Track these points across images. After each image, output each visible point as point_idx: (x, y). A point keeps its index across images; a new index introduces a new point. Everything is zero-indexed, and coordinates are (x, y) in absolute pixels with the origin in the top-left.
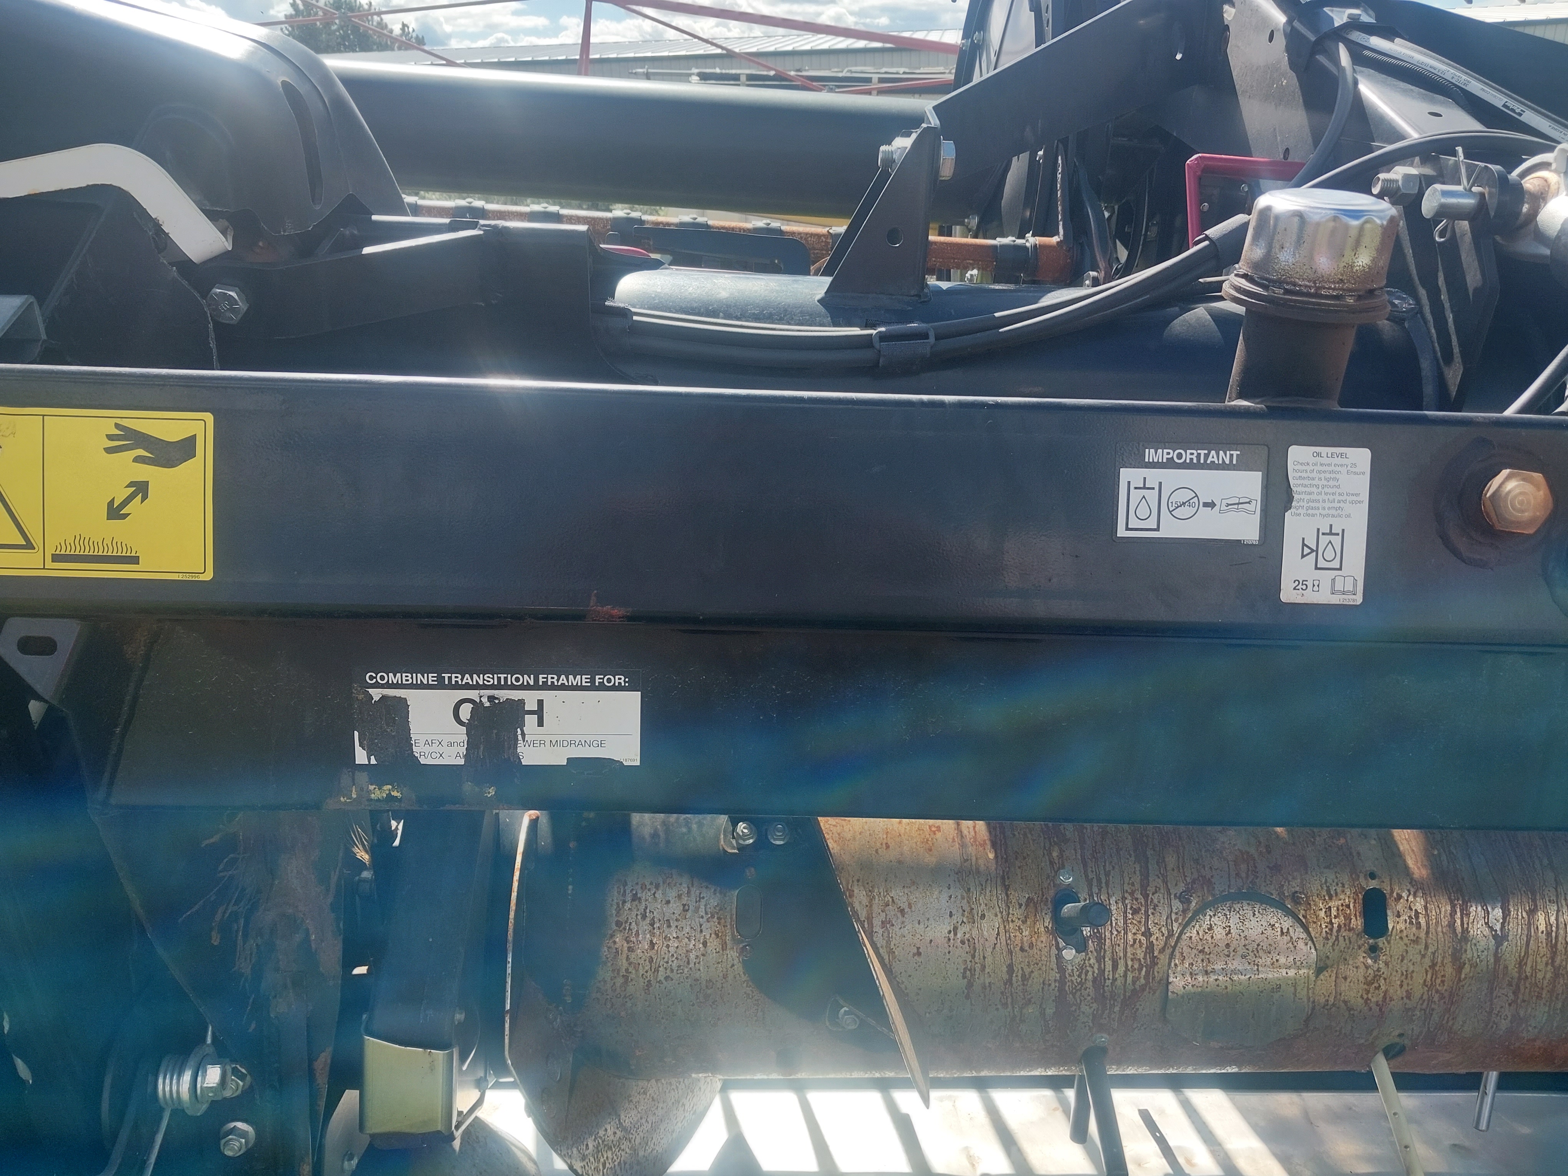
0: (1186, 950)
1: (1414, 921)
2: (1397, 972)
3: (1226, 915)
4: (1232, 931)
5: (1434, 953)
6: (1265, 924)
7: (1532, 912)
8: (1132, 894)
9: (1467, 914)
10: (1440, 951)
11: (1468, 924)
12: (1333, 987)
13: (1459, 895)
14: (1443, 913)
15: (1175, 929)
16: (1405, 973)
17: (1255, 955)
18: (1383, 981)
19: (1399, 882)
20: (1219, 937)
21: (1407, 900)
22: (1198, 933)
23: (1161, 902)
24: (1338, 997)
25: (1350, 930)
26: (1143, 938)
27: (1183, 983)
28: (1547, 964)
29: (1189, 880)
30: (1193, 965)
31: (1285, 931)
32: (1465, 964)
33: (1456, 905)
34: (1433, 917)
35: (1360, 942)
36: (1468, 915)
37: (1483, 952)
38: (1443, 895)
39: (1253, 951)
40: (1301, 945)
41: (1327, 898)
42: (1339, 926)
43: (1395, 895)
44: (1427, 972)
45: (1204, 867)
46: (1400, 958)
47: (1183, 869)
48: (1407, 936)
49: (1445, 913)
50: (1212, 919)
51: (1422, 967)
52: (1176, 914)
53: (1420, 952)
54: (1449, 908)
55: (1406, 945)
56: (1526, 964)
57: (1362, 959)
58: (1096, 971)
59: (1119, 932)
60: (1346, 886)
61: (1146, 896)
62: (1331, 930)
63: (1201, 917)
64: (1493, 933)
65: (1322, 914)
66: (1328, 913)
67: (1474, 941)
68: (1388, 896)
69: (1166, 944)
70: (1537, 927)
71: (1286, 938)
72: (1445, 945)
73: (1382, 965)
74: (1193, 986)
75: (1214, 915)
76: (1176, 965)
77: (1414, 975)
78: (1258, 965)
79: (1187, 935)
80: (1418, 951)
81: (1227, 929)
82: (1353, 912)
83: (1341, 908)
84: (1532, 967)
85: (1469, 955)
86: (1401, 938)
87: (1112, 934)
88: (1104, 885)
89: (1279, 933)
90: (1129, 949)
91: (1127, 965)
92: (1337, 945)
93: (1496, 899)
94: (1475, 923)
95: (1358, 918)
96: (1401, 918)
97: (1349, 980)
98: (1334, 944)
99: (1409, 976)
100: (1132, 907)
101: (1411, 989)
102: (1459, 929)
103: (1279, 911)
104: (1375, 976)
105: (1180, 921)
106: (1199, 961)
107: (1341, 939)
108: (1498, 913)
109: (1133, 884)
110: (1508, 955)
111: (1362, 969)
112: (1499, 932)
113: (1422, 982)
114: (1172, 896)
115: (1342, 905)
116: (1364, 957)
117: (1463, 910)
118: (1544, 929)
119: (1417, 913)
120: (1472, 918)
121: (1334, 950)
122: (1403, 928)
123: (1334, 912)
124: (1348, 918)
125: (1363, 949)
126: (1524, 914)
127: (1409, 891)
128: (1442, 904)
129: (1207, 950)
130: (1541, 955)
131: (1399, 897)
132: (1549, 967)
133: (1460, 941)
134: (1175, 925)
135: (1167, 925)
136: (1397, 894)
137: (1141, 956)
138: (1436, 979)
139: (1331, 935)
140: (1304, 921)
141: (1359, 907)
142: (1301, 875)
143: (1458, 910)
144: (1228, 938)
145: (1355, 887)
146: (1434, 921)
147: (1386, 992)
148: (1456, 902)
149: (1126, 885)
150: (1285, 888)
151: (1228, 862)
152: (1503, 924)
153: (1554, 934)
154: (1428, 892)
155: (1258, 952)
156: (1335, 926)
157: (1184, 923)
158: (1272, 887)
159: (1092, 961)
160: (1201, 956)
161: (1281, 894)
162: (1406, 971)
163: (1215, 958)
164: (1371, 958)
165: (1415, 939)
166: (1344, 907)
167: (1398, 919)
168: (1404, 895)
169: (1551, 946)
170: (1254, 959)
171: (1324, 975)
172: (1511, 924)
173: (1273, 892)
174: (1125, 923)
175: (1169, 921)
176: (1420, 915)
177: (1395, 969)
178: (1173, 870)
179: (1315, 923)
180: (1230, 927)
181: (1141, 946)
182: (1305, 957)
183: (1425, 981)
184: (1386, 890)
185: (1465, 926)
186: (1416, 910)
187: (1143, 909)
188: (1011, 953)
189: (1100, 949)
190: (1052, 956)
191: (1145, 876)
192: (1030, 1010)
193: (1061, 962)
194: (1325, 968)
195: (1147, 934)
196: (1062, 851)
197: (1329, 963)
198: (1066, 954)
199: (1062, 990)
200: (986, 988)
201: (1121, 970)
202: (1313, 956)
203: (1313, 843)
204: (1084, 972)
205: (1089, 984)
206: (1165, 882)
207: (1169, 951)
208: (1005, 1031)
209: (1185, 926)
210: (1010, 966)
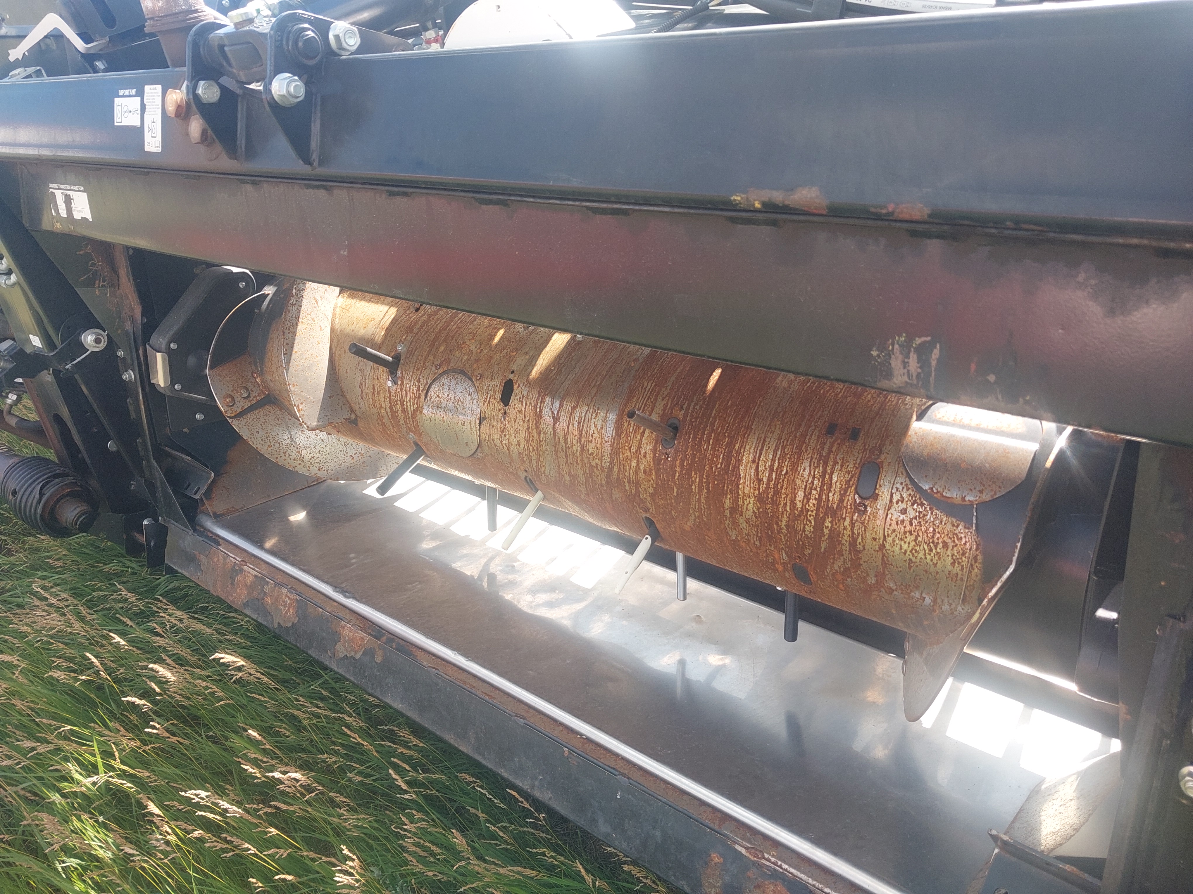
0: (432, 394)
1: (521, 400)
2: (513, 428)
3: (450, 380)
4: (451, 388)
5: (528, 421)
6: (463, 388)
7: (574, 408)
8: (420, 361)
10: (530, 421)
11: (543, 407)
12: (488, 430)
13: (544, 391)
15: (429, 381)
18: (507, 432)
19: (523, 378)
20: (445, 390)
21: (521, 388)
22: (438, 386)
23: (428, 367)
24: (490, 437)
25: (495, 399)
26: (417, 383)
27: (428, 411)
29: (443, 359)
30: (434, 402)
31: (470, 393)
32: (541, 431)
33: (541, 395)
34: (529, 400)
35: (500, 407)
36: (544, 402)
37: (548, 425)
38: (538, 389)
40: (475, 402)
41: (490, 379)
42: (491, 396)
43: (518, 384)
44: (526, 432)
45: (451, 354)
46: (514, 420)
47: (444, 353)
48: (517, 408)
49: (534, 399)
51: (523, 428)
52: (432, 374)
53: (522, 419)
54: (537, 396)
55: (516, 413)
56: (567, 439)
58: (400, 396)
59: (409, 378)
60: (500, 376)
61: (424, 363)
62: (487, 397)
63: (441, 379)
64: (553, 415)
65: (485, 388)
66: (488, 388)
67: (544, 419)
68: (514, 384)
69: (424, 388)
70: (574, 418)
71: (470, 397)
72: (532, 418)
73: (507, 423)
74: (431, 413)
75: (446, 379)
76: (428, 401)
77: (520, 432)
78: (458, 409)
79: (434, 386)
82: (498, 390)
83: (493, 386)
85: (543, 427)
86: (514, 409)
87: (407, 378)
88: (412, 355)
89: (468, 394)
90: (411, 387)
91: (410, 396)
92: (489, 406)
93: (559, 397)
94: (546, 408)
95: (499, 394)
96: (517, 398)
97: (494, 428)
98: (487, 406)
99: (518, 432)
100: (417, 367)
101: (520, 441)
102: (538, 410)
103: (471, 382)
104: (504, 428)
105: (432, 378)
106: (436, 400)
107: (491, 403)
108: (557, 404)
109: (422, 356)
110: (559, 431)
111: (499, 423)
112: (556, 416)
114: (434, 365)
116: (501, 416)
117: (542, 398)
119: (523, 396)
120: (545, 404)
121: (488, 409)
122: (516, 403)
123: (490, 388)
124: (496, 392)
125: (501, 411)
126: (570, 409)
127: (524, 384)
128: (534, 393)
129: (440, 395)
131: (519, 386)
133: (539, 417)
134: (430, 379)
137: (415, 392)
138: (529, 437)
139: (487, 400)
140: (477, 389)
141: (501, 388)
142: (485, 366)
143: (540, 398)
144: (449, 391)
145: (503, 377)
146: (529, 402)
147: (509, 439)
149: (420, 356)
150: (476, 371)
151: (461, 354)
152: (558, 411)
153: (582, 424)
154: (531, 386)
155: (459, 402)
156: (489, 395)
158: (471, 369)
159: (399, 390)
160: (437, 398)
161: (473, 373)
162: (517, 429)
163: (442, 401)
164: (503, 417)
165: (520, 410)
166: (495, 386)
167: (515, 398)
168: (522, 385)
169: (579, 431)
170: (457, 405)
171: (484, 422)
172: (563, 412)
173: (470, 372)
174: (412, 374)
175: (428, 377)
176: (524, 398)
177: (512, 426)
178: (440, 353)
179: (481, 391)
180: (450, 386)
181: (415, 387)
182: (476, 410)
184: (515, 381)
186: (523, 394)
187: (421, 369)
188: (374, 379)
189: (402, 384)
190: (386, 384)
191: (429, 353)
192: (383, 411)
193: (389, 387)
194: (485, 418)
195: (419, 381)
196: (407, 336)
197: (487, 416)
198: (389, 383)
199: (390, 403)
200: (367, 395)
201: (408, 397)
202: (479, 410)
203: (501, 352)
204: (396, 395)
205: (399, 402)
206: (434, 358)
207: (425, 392)
208: (380, 422)
209: (434, 381)
210: (374, 385)
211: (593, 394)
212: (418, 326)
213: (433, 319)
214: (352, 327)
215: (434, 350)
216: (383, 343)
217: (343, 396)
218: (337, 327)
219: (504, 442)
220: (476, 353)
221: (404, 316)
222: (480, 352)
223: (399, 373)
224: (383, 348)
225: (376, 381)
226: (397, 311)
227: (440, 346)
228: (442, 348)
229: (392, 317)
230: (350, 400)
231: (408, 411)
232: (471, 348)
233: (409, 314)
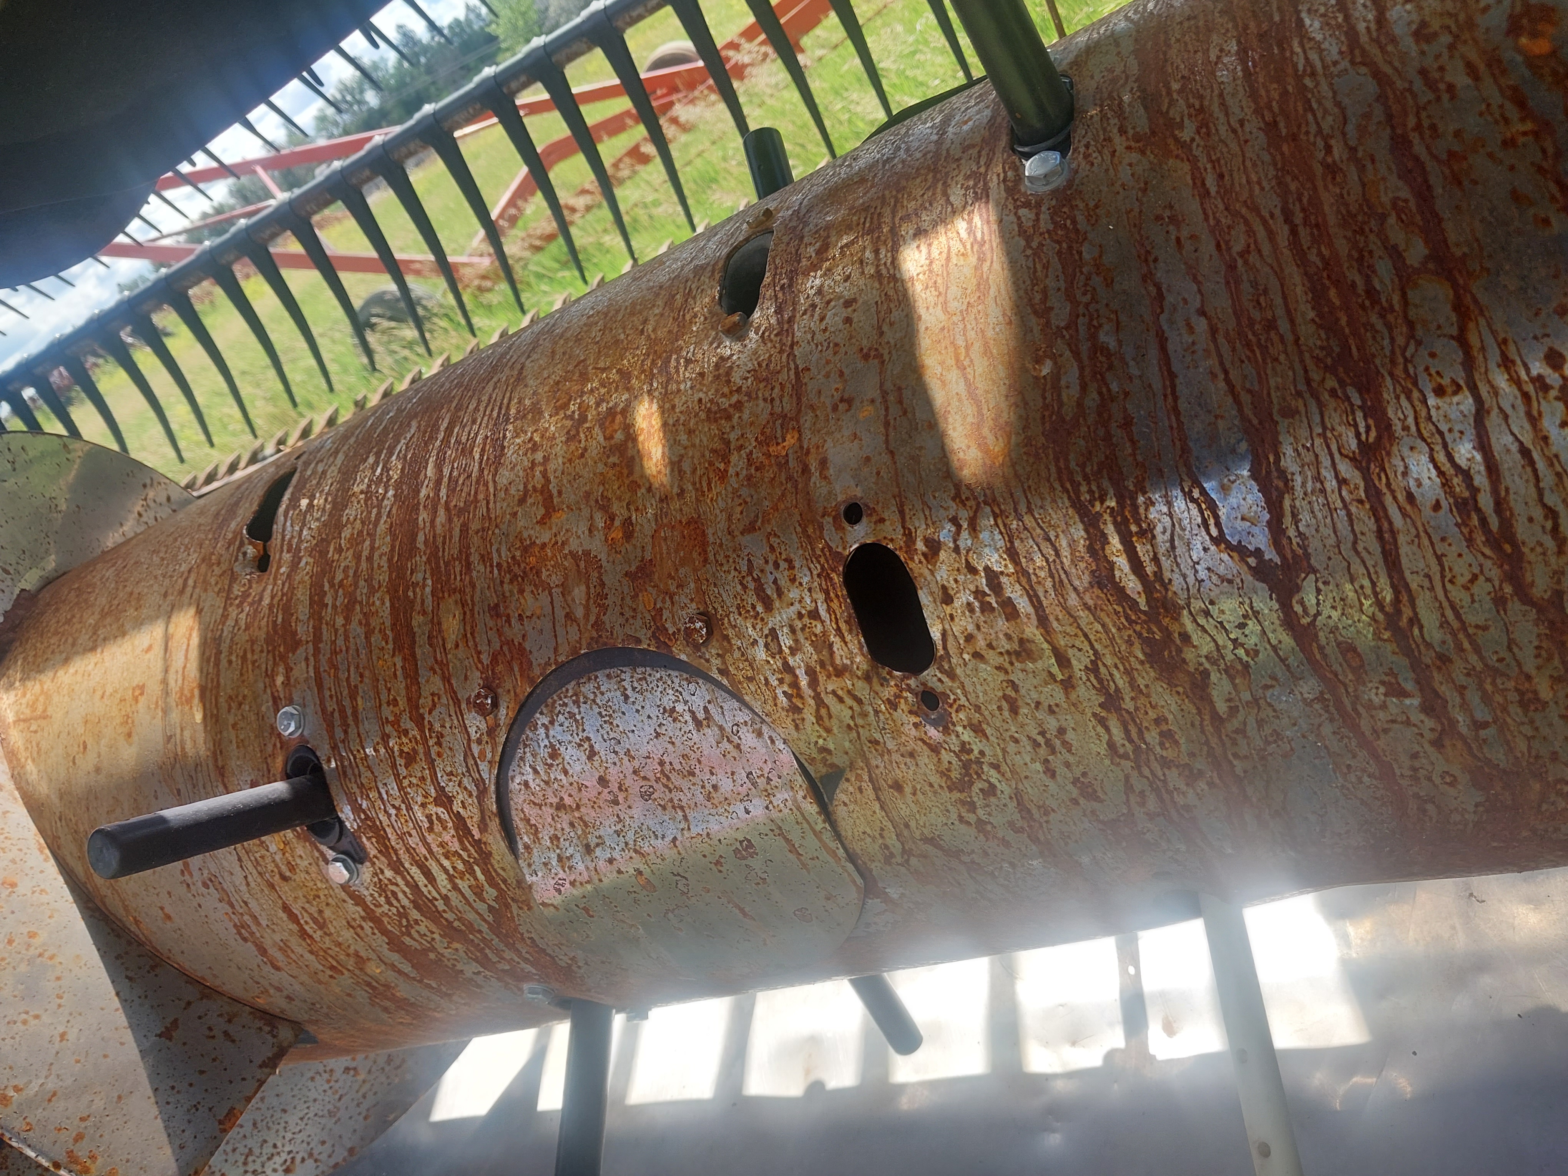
0: (531, 812)
1: (992, 600)
2: (1016, 741)
3: (572, 715)
4: (597, 747)
5: (1093, 669)
6: (654, 712)
8: (396, 723)
9: (1142, 533)
10: (1109, 660)
11: (1155, 559)
12: (880, 814)
13: (1106, 483)
14: (1065, 552)
15: (485, 776)
16: (1040, 739)
17: (666, 786)
18: (993, 772)
19: (924, 503)
20: (577, 767)
21: (957, 550)
22: (536, 771)
23: (448, 725)
24: (906, 833)
25: (840, 672)
26: (440, 810)
27: (553, 882)
28: (1500, 602)
29: (486, 659)
30: (558, 839)
31: (701, 715)
32: (1206, 674)
33: (1099, 515)
34: (1042, 574)
35: (888, 692)
36: (1148, 533)
37: (1242, 626)
38: (1054, 501)
39: (657, 780)
40: (748, 738)
41: (760, 609)
42: (811, 672)
43: (920, 546)
44: (1102, 722)
45: (508, 621)
46: (1005, 705)
47: (474, 638)
48: (990, 646)
49: (1073, 551)
50: (551, 733)
51: (1083, 713)
52: (479, 741)
53: (1052, 675)
54: (1079, 532)
55: (999, 668)
56: (1415, 620)
57: (914, 732)
58: (407, 890)
59: (398, 809)
60: (797, 565)
61: (419, 721)
62: (795, 685)
63: (531, 735)
64: (1252, 561)
65: (760, 654)
66: (773, 647)
67: (1196, 605)
68: (902, 556)
69: (482, 812)
70: (1410, 497)
71: (711, 733)
72: (1112, 639)
73: (967, 736)
74: (572, 884)
75: (552, 722)
76: (527, 847)
77: (1070, 736)
78: (682, 808)
79: (517, 780)
80: (1045, 675)
81: (586, 745)
82: (831, 627)
83: (798, 624)
84: (1444, 623)
85: (1206, 647)
86: (977, 655)
87: (389, 816)
88: (350, 721)
89: (691, 726)
90: (430, 838)
91: (446, 871)
92: (830, 717)
93: (1233, 451)
94: (1180, 550)
95: (848, 638)
96: (957, 603)
97: (908, 790)
98: (819, 718)
99: (1058, 743)
100: (401, 751)
101: (1084, 774)
102: (1132, 584)
103: (674, 673)
104: (966, 766)
105: (489, 756)
106: (566, 826)
107: (830, 700)
109: (395, 702)
110: (1335, 615)
111: (925, 757)
112: (1270, 554)
113: (1103, 749)
114: (464, 706)
115: (800, 616)
116: (916, 725)
117: (1126, 521)
118: (1440, 493)
119: (992, 577)
120: (1162, 539)
121: (828, 731)
122: (971, 628)
123: (786, 641)
124: (823, 644)
125: (902, 705)
126: (1345, 469)
127: (955, 521)
128: (1055, 527)
129: (568, 801)
130: (1461, 580)
131: (934, 547)
132: (1515, 606)
133: (1152, 616)
134: (483, 766)
135: (468, 771)
136: (927, 541)
137: (455, 846)
138: (1140, 733)
139: (802, 698)
140: (725, 682)
141: (843, 608)
142: (695, 570)
143: (1110, 529)
144: (597, 764)
145: (818, 558)
146: (1049, 583)
147: (1018, 796)
148: (1098, 507)
149: (384, 706)
150: (666, 614)
151: (551, 594)
152: (1276, 528)
153: (1486, 501)
154: (1008, 507)
155: (669, 779)
156: (801, 673)
157: (497, 759)
158: (639, 622)
159: (389, 873)
160: (565, 818)
161: (659, 631)
162: (1042, 733)
163: (593, 814)
164: (935, 724)
165: (1016, 646)
166: (806, 620)
167: (948, 610)
168: (945, 534)
169: (1487, 542)
170: (669, 796)
171: (845, 791)
172: (1305, 517)
173: (641, 635)
174: (401, 788)
175: (471, 762)
176: (1004, 580)
177: (1006, 735)
178: (457, 646)
179: (750, 679)
180: (588, 739)
181: (445, 828)
182: (770, 764)
183: (1111, 745)
184: (895, 542)
185: (1150, 569)
186: (987, 569)
187: (421, 749)
188: (272, 886)
189: (385, 849)
190: (326, 880)
191: (412, 677)
192: (374, 969)
193: (344, 887)
194: (835, 776)
195: (444, 799)
196: (289, 670)
197: (839, 760)
198: (338, 872)
199: (384, 932)
200: (285, 948)
201: (442, 879)
202: (786, 757)
203: (723, 476)
204: (391, 898)
205: (415, 914)
206: (447, 679)
207: (494, 825)
208: (388, 1004)
209: (504, 763)
210: (286, 908)
211: (1447, 316)
212: (303, 611)
213: (339, 550)
214: (87, 763)
215: (422, 650)
216: (218, 750)
217: (208, 992)
218: (43, 789)
219: (998, 819)
220: (612, 545)
221: (233, 612)
222: (629, 535)
223: (346, 814)
224: (233, 763)
225: (285, 889)
226: (199, 611)
227: (436, 623)
228: (452, 626)
229: (195, 640)
230: (239, 993)
231: (470, 926)
232: (573, 545)
233: (246, 595)
